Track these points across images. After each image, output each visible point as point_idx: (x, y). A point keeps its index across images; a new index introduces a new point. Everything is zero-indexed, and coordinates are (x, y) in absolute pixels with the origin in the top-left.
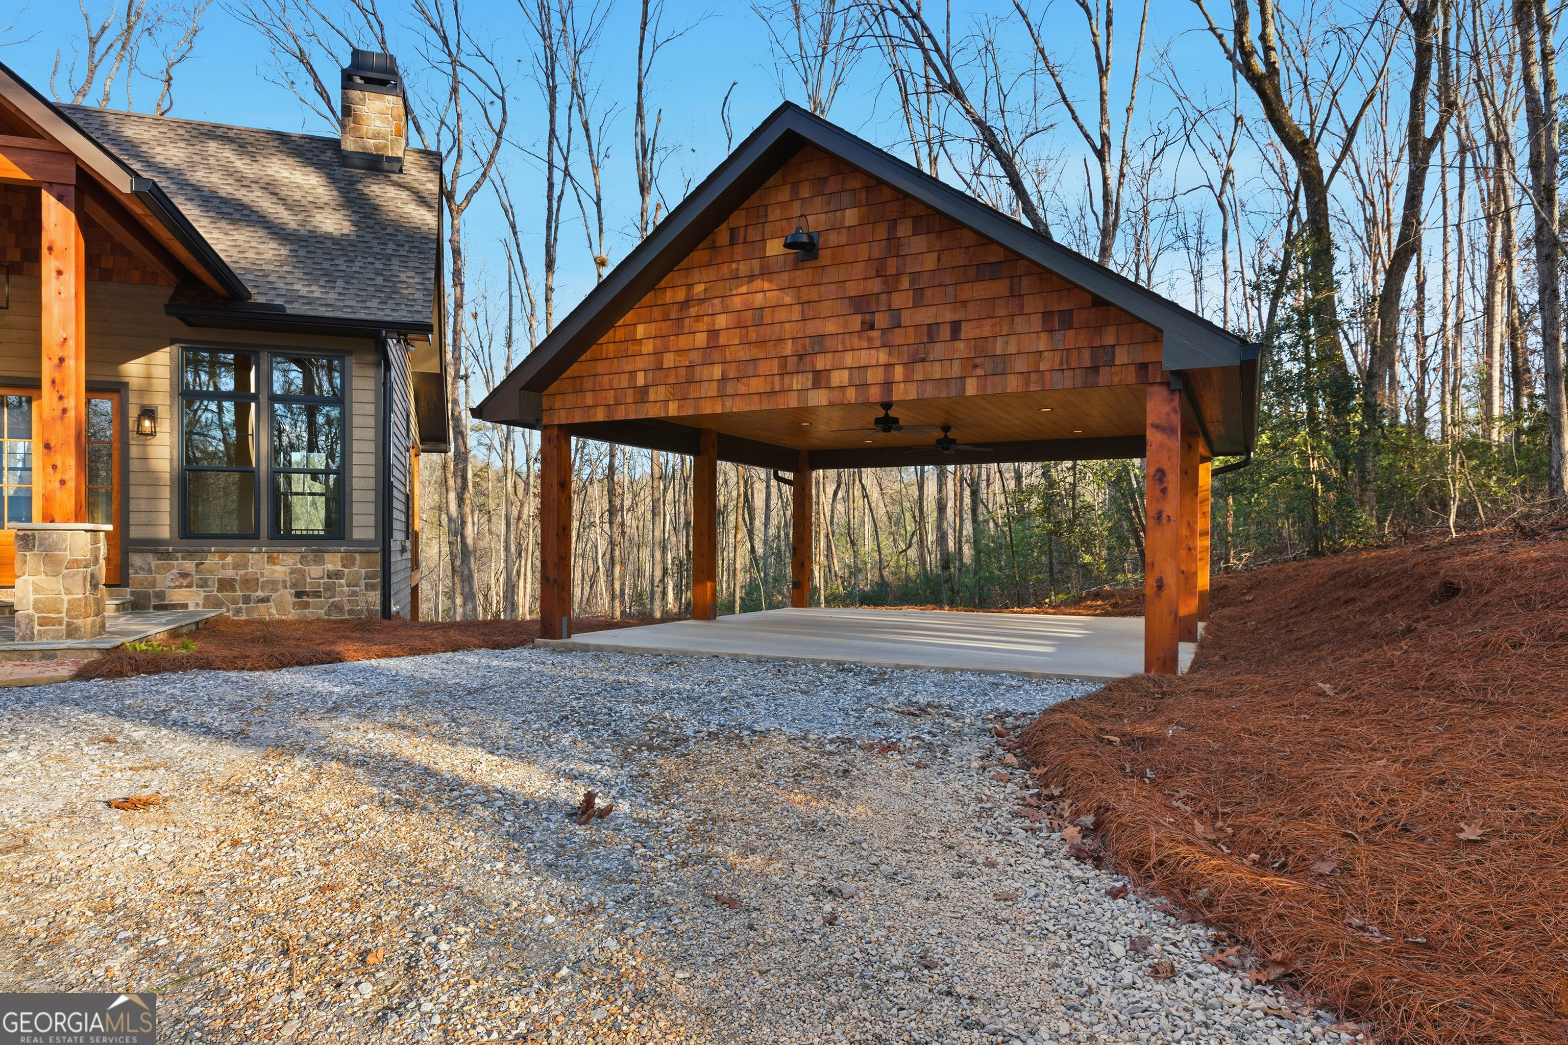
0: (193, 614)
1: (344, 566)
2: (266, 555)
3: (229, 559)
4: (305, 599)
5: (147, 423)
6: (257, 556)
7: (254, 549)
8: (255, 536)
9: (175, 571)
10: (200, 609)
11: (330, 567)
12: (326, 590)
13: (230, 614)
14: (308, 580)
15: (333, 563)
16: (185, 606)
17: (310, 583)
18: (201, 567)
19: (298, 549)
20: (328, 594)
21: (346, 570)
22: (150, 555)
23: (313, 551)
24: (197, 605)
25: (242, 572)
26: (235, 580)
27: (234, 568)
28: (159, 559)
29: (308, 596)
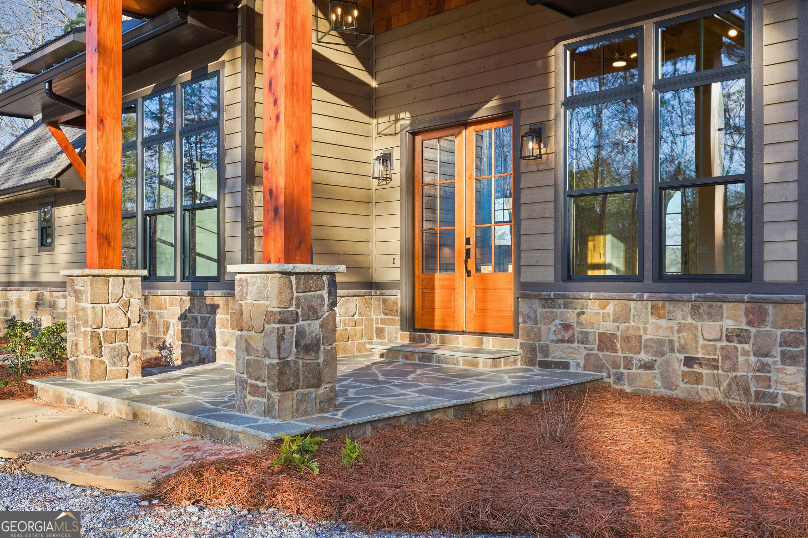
0: (575, 375)
1: (749, 323)
2: (650, 304)
3: (611, 307)
4: (696, 368)
5: (531, 145)
6: (639, 304)
7: (634, 296)
8: (640, 279)
9: (558, 322)
10: (580, 371)
11: (729, 324)
12: (726, 357)
13: (611, 380)
14: (701, 342)
15: (734, 317)
16: (566, 365)
17: (704, 347)
18: (582, 317)
19: (686, 297)
20: (728, 364)
21: (753, 330)
22: (537, 301)
23: (706, 300)
24: (578, 364)
25: (623, 326)
26: (615, 336)
27: (615, 321)
28: (544, 307)
29: (701, 365)
